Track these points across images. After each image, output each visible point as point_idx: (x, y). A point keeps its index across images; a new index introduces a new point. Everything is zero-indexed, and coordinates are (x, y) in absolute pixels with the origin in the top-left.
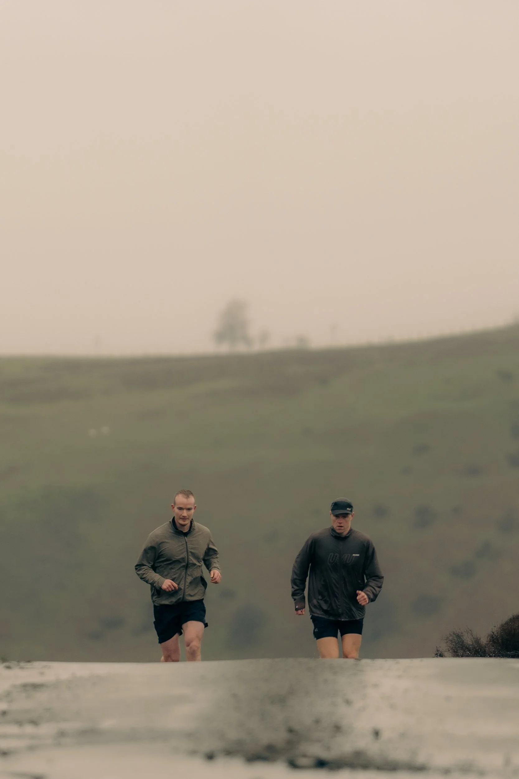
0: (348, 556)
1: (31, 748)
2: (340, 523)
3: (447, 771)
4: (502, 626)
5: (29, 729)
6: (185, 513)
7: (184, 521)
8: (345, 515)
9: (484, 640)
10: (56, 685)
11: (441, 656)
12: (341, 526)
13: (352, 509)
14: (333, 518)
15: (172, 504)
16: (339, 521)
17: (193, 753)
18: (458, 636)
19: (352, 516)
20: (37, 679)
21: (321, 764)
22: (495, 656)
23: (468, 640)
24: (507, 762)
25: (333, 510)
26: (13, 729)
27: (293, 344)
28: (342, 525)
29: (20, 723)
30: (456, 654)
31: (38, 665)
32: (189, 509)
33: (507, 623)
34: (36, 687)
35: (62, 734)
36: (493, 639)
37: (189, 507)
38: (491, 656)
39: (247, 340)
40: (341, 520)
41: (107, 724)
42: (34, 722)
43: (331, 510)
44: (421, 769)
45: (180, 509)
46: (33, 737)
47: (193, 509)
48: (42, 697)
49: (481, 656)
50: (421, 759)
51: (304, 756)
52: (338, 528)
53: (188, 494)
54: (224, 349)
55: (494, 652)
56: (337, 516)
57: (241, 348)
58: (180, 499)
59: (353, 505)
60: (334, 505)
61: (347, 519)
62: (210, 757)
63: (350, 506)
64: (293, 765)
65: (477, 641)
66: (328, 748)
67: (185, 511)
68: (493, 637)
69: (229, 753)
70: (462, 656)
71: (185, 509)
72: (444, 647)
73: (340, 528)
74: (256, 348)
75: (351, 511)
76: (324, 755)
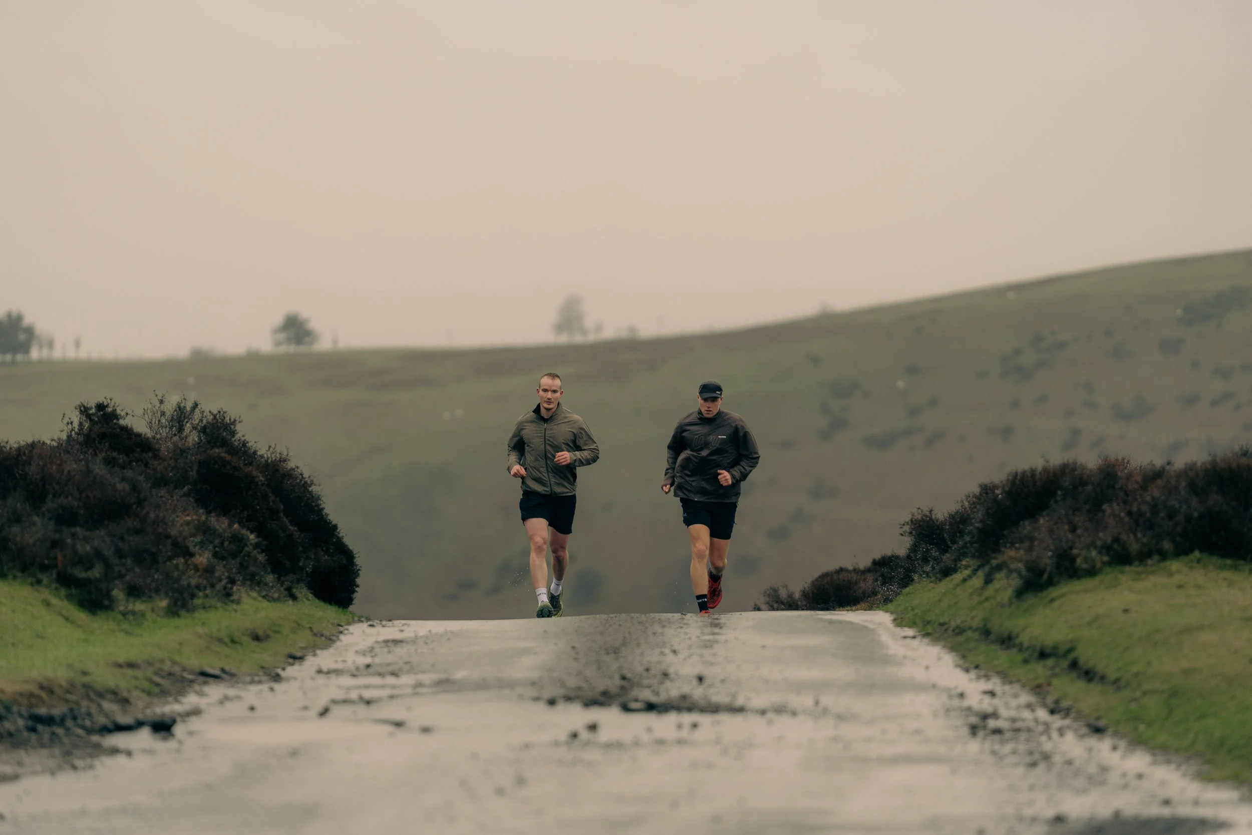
0: (713, 438)
1: (392, 697)
2: (709, 408)
3: (763, 712)
4: (813, 582)
5: (390, 680)
6: (549, 395)
7: (549, 404)
8: (714, 399)
9: (797, 595)
10: (414, 641)
11: (759, 609)
12: (710, 411)
13: (721, 393)
14: (700, 401)
15: (538, 388)
16: (707, 406)
17: (537, 699)
18: (775, 590)
19: (721, 399)
20: (399, 636)
21: (650, 707)
22: (806, 610)
23: (783, 594)
24: (817, 703)
25: (701, 393)
26: (377, 681)
27: (624, 334)
28: (710, 409)
29: (381, 675)
30: (772, 608)
31: (397, 622)
32: (555, 391)
33: (817, 580)
34: (396, 642)
35: (420, 685)
36: (805, 594)
37: (555, 388)
38: (803, 610)
39: (584, 331)
40: (709, 404)
41: (460, 675)
42: (394, 674)
43: (699, 393)
44: (741, 710)
45: (545, 390)
46: (394, 687)
47: (559, 393)
48: (401, 651)
49: (795, 610)
50: (740, 701)
51: (636, 700)
52: (706, 412)
53: (554, 376)
54: (563, 339)
55: (806, 606)
56: (705, 400)
57: (578, 339)
58: (546, 381)
59: (723, 388)
60: (702, 388)
61: (716, 403)
62: (552, 702)
63: (719, 389)
64: (626, 708)
65: (791, 596)
66: (657, 693)
67: (550, 393)
68: (804, 592)
69: (568, 699)
70: (777, 610)
71: (550, 390)
72: (762, 601)
73: (708, 412)
74: (592, 338)
75: (721, 394)
76: (654, 699)
